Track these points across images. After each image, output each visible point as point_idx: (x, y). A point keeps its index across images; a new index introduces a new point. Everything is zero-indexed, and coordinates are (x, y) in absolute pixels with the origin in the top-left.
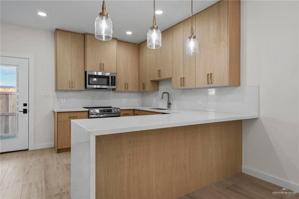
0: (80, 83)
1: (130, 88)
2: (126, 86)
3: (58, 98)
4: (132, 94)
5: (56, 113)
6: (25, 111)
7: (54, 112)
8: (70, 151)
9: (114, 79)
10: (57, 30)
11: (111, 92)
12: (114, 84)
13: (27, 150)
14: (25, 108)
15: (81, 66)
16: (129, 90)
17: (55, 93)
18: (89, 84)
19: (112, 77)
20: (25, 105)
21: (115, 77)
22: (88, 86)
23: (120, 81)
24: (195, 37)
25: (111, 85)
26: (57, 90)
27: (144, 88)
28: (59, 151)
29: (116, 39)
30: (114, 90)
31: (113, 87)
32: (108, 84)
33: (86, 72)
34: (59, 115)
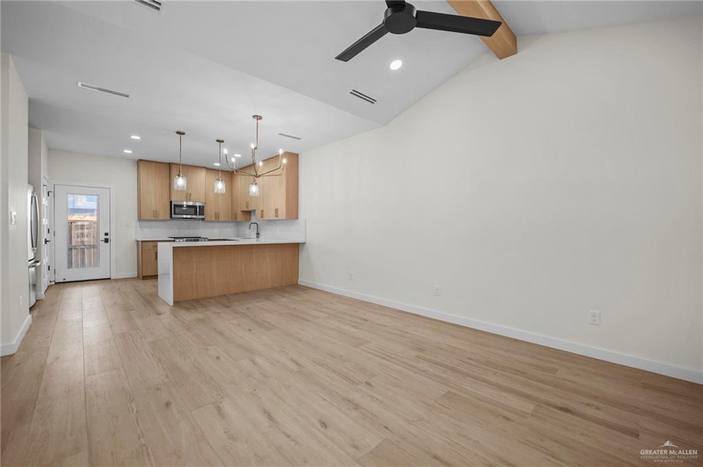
0: (164, 213)
1: (222, 218)
2: (217, 216)
3: (140, 227)
4: (225, 224)
5: (140, 243)
6: (106, 241)
7: (137, 241)
8: (157, 278)
9: (202, 208)
10: (140, 160)
11: (201, 222)
12: (202, 213)
13: (109, 279)
14: (107, 237)
15: (166, 195)
16: (220, 219)
17: (138, 223)
18: (175, 214)
19: (200, 207)
20: (106, 234)
21: (203, 207)
22: (173, 216)
23: (210, 211)
24: (256, 184)
25: (199, 215)
26: (140, 219)
27: (236, 218)
28: (145, 278)
29: (205, 168)
30: (203, 219)
31: (201, 217)
32: (196, 214)
33: (171, 202)
34: (144, 244)
